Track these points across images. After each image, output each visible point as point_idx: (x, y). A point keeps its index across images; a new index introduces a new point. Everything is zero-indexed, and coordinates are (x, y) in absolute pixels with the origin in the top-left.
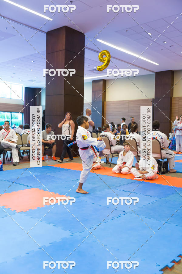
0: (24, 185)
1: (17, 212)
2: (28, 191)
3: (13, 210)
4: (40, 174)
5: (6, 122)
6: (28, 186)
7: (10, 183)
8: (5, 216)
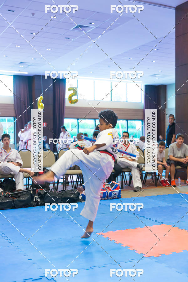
0: (150, 219)
1: (145, 256)
3: (139, 253)
4: (171, 205)
5: (125, 133)
6: (156, 221)
7: (132, 215)
8: (130, 261)
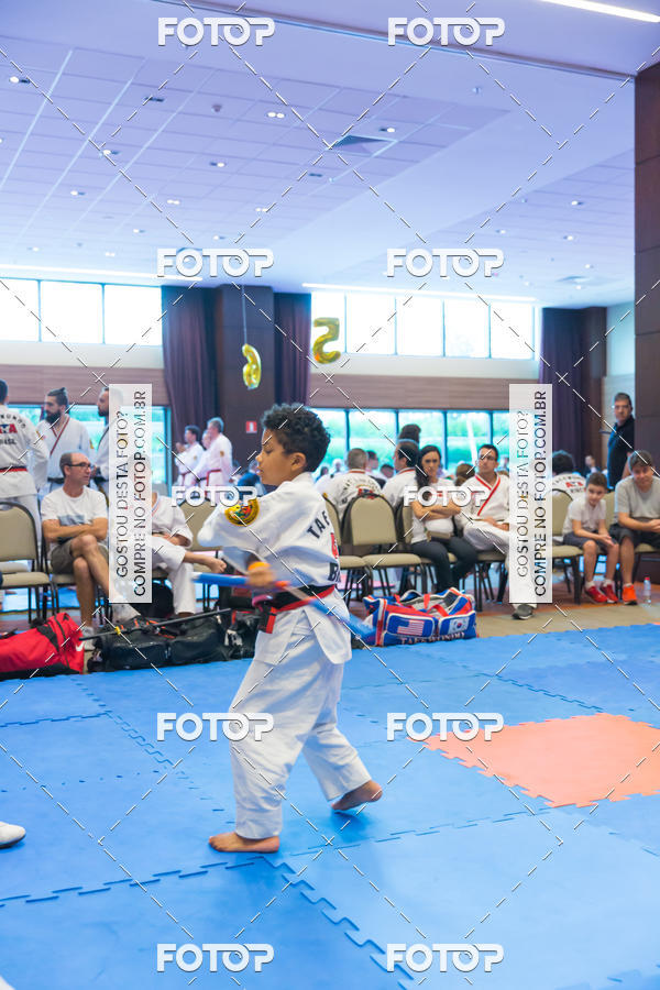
0: (564, 699)
1: (547, 803)
2: (583, 723)
3: (534, 795)
4: (623, 657)
5: (485, 449)
6: (581, 704)
7: (509, 687)
8: (508, 817)
